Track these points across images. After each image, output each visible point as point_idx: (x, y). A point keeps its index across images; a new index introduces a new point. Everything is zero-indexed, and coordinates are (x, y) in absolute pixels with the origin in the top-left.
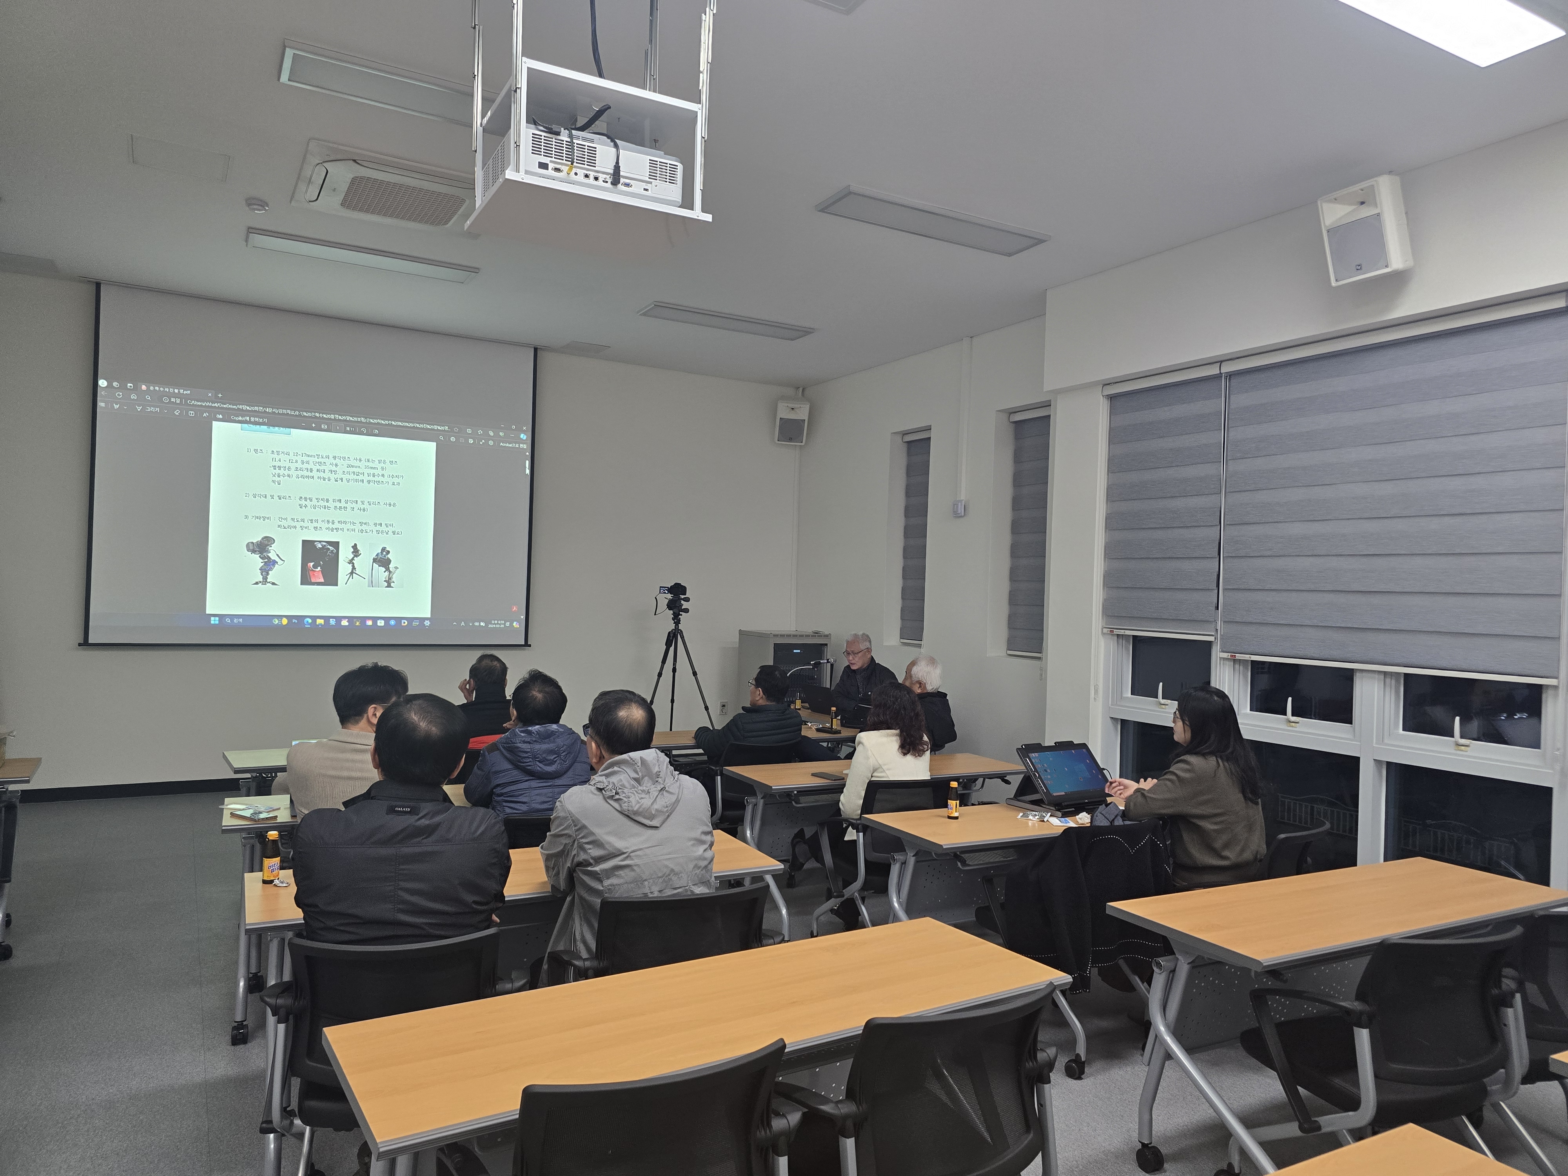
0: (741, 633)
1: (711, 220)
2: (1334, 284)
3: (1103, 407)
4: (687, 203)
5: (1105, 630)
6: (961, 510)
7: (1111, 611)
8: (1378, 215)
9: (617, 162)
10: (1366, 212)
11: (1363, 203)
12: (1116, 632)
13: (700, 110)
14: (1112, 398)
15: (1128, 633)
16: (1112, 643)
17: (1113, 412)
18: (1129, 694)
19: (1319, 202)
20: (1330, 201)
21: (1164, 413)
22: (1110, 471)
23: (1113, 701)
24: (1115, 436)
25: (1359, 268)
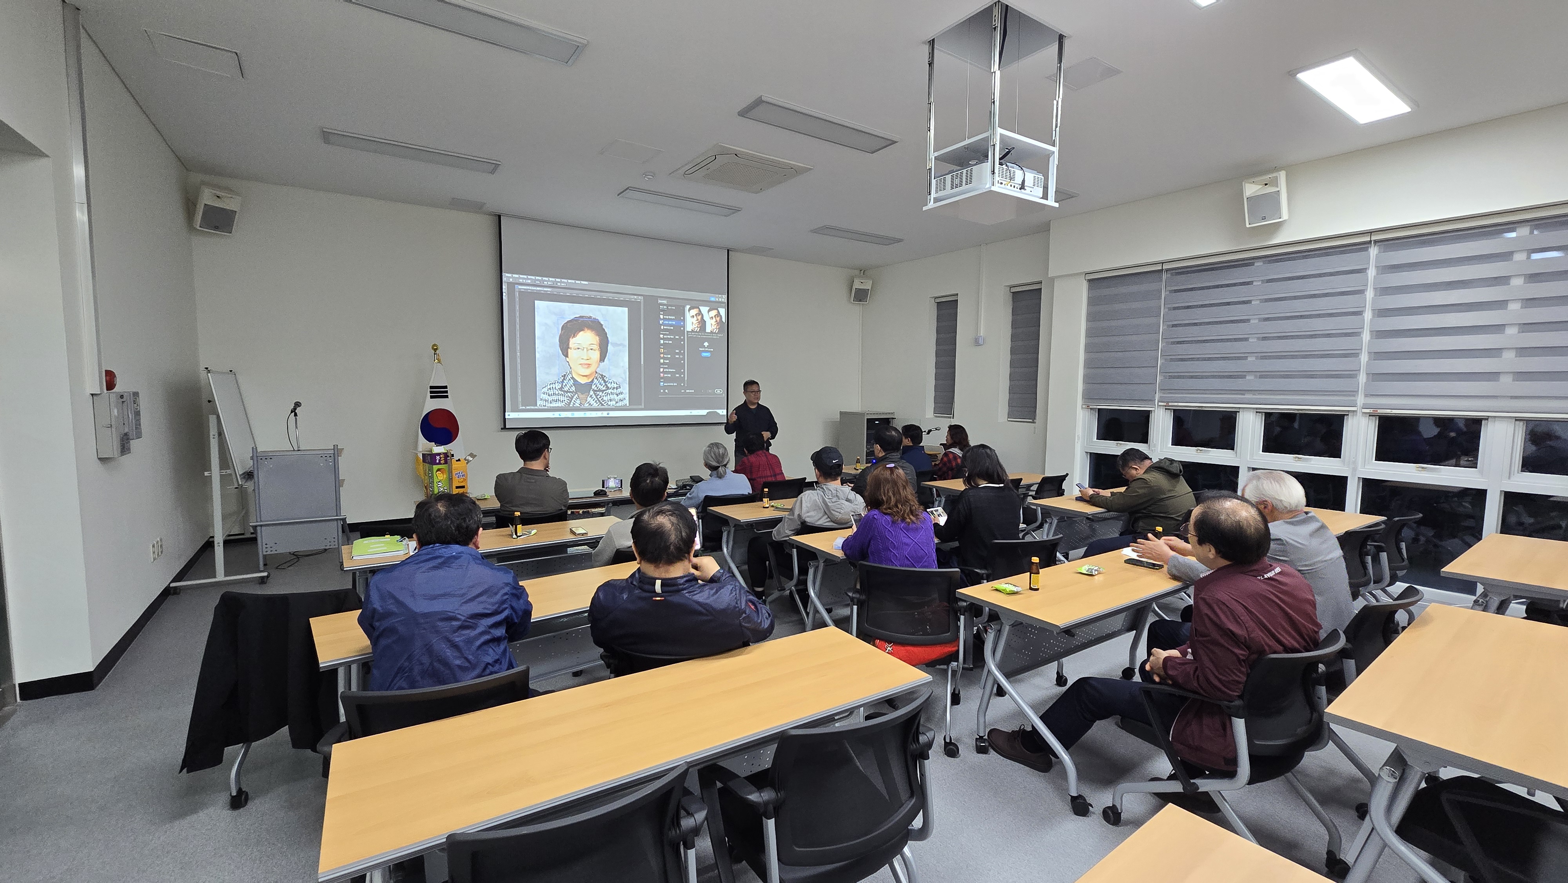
0: (841, 413)
1: (1058, 206)
2: (1248, 226)
3: (1085, 285)
4: (1045, 196)
5: (1084, 406)
6: (981, 342)
7: (1088, 397)
8: (1278, 191)
9: (1024, 178)
10: (1270, 189)
11: (1266, 184)
12: (1091, 407)
13: (1055, 149)
14: (1089, 281)
15: (1095, 407)
16: (1087, 413)
17: (1090, 289)
18: (1095, 440)
19: (1243, 183)
20: (1251, 183)
21: (1123, 290)
22: (1088, 320)
23: (1087, 443)
24: (1092, 302)
25: (1264, 219)
